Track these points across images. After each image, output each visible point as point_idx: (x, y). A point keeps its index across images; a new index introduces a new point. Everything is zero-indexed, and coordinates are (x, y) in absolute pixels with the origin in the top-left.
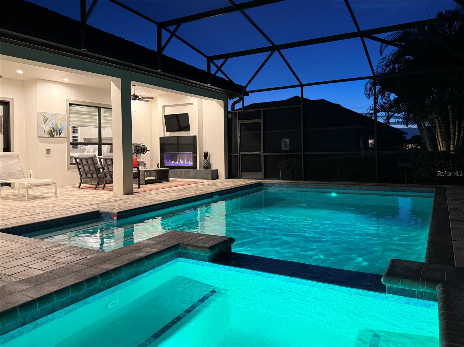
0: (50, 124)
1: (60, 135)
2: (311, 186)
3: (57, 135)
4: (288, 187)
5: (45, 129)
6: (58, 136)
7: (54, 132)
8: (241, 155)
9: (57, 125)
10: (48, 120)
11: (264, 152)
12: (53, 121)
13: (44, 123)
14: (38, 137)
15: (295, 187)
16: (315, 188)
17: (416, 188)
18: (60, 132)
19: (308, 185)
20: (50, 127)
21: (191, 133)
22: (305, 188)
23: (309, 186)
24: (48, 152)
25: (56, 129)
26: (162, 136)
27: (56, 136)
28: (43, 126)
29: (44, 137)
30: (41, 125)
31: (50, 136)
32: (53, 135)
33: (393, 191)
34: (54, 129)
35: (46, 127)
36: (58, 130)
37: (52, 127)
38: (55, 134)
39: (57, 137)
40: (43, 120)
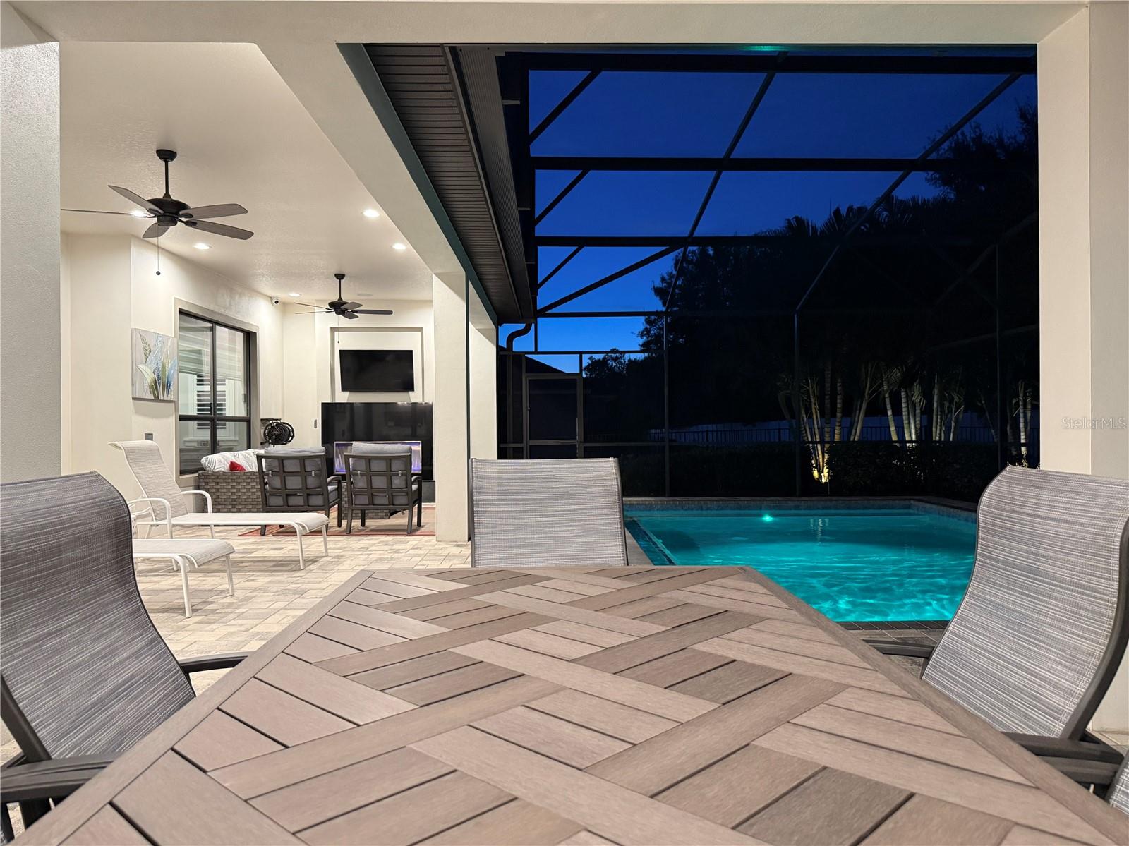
0: (154, 365)
1: (167, 394)
2: (709, 506)
4: (662, 510)
5: (146, 375)
7: (159, 387)
8: (530, 446)
9: (163, 367)
10: (151, 351)
11: (585, 440)
12: (158, 355)
13: (143, 360)
14: (134, 399)
15: (678, 510)
16: (717, 510)
17: (885, 503)
18: (167, 387)
19: (704, 504)
20: (154, 372)
21: (415, 397)
22: (697, 510)
23: (704, 507)
26: (329, 401)
27: (162, 399)
28: (143, 368)
31: (154, 397)
32: (158, 393)
33: (849, 508)
34: (160, 379)
35: (148, 371)
36: (165, 380)
38: (160, 391)
39: (162, 401)
40: (143, 351)
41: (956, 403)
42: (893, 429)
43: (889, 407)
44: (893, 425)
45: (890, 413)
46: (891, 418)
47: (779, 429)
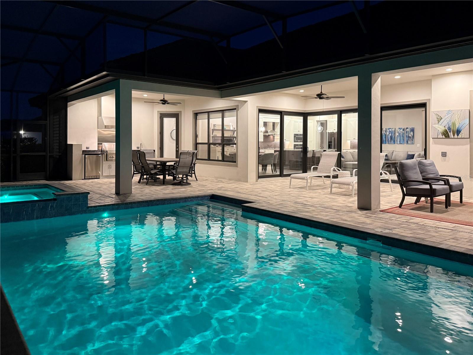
0: (445, 123)
1: (458, 135)
3: (454, 136)
5: (439, 129)
6: (456, 136)
7: (450, 132)
9: (454, 124)
10: (442, 119)
12: (448, 119)
13: (437, 122)
14: (432, 138)
18: (458, 132)
20: (445, 127)
24: (444, 154)
25: (452, 128)
27: (452, 137)
28: (436, 126)
29: (437, 138)
30: (434, 126)
31: (445, 137)
32: (449, 135)
34: (451, 129)
35: (440, 127)
36: (456, 129)
37: (447, 127)
38: (451, 135)
39: (454, 138)
40: (436, 119)
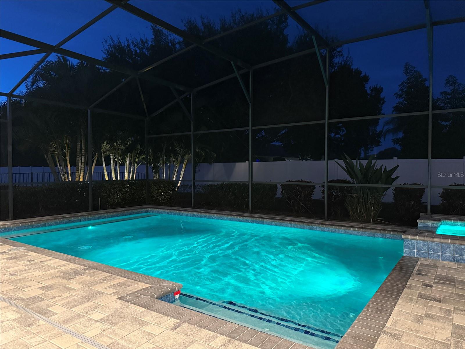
41: (137, 162)
42: (106, 173)
43: (104, 163)
44: (106, 171)
45: (104, 165)
46: (105, 168)
47: (32, 173)
